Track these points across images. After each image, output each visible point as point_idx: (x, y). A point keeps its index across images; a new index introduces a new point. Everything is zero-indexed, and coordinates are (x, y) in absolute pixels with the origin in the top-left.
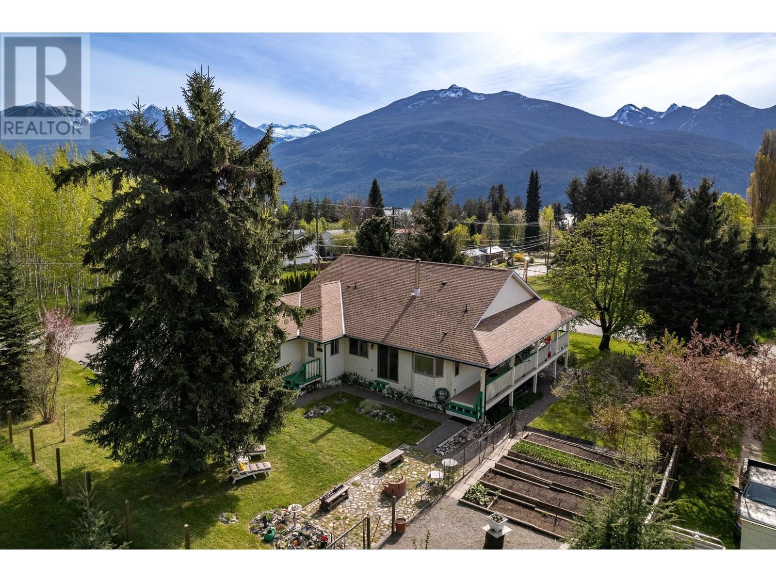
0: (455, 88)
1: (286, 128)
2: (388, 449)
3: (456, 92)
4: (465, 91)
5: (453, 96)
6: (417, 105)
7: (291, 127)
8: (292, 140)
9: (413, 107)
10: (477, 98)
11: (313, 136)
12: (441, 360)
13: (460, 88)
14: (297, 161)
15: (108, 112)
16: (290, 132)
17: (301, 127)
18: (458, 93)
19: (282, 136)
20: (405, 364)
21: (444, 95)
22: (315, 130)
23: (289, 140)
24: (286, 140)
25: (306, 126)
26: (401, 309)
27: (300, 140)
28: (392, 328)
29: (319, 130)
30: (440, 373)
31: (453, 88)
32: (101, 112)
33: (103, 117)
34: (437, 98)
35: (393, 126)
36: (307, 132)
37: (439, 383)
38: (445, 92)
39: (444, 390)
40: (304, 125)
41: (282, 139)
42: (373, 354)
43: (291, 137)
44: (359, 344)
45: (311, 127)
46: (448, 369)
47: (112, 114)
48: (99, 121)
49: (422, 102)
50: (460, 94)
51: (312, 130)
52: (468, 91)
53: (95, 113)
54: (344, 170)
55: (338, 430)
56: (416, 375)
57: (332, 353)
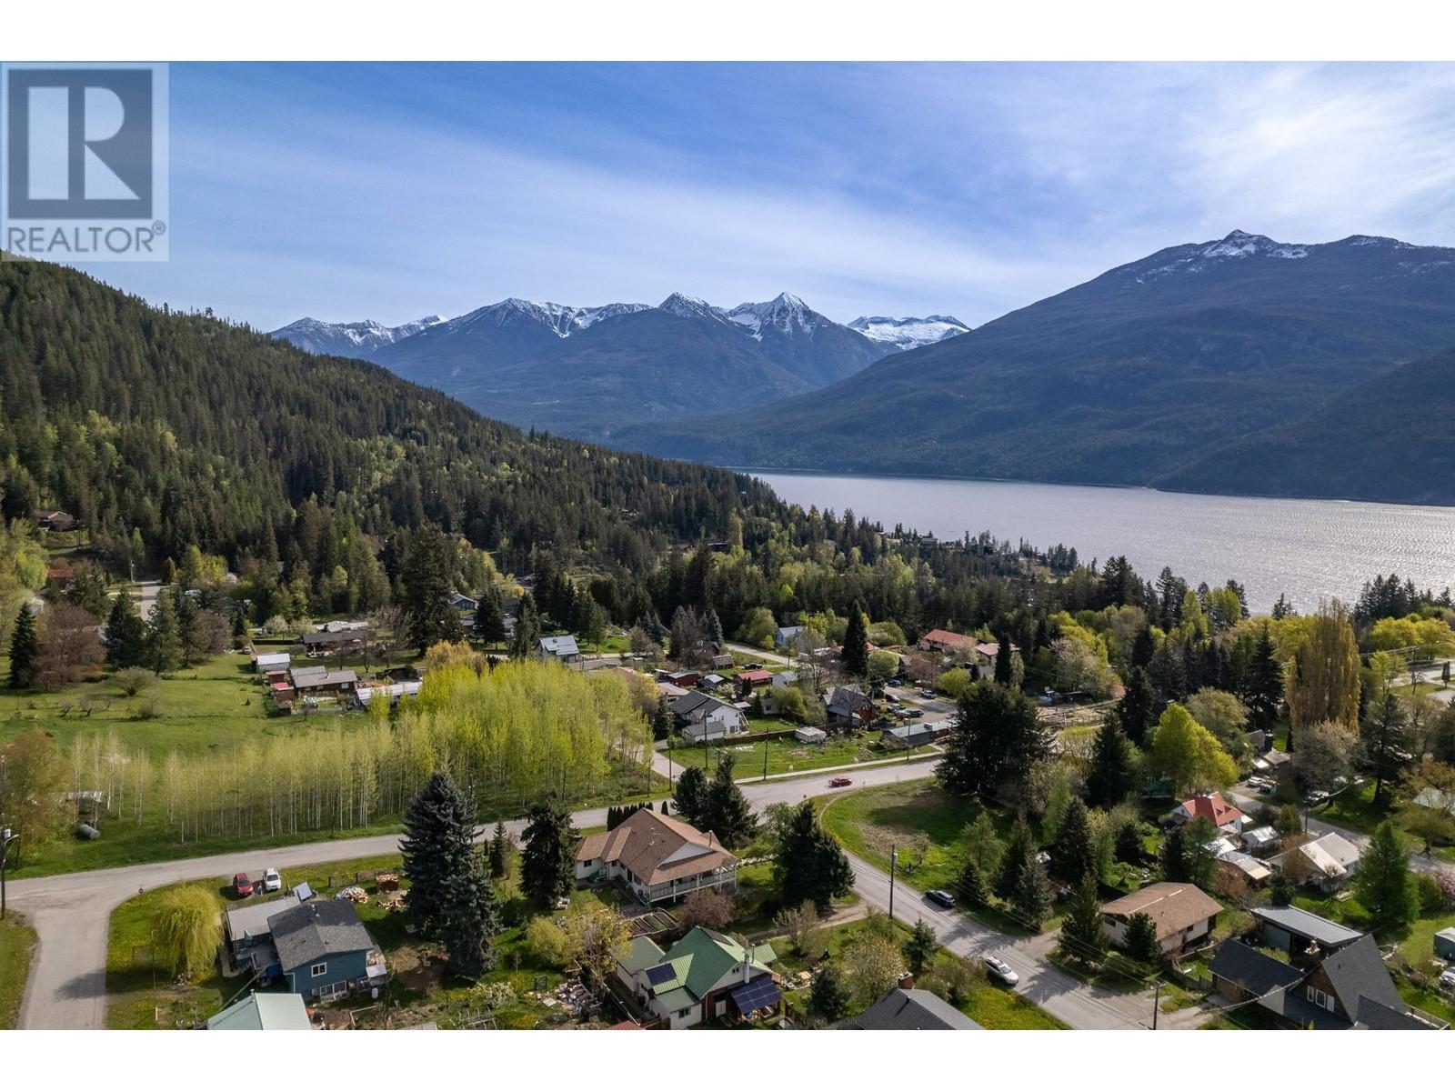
0: (1240, 237)
1: (900, 324)
3: (1240, 246)
4: (1262, 241)
5: (1233, 254)
6: (1154, 275)
7: (909, 321)
8: (913, 346)
9: (1146, 279)
10: (1288, 255)
11: (950, 341)
13: (1251, 237)
14: (912, 390)
15: (607, 308)
16: (907, 331)
17: (928, 321)
18: (1246, 248)
19: (892, 339)
21: (1214, 254)
22: (954, 326)
23: (904, 347)
24: (900, 345)
25: (938, 319)
27: (924, 350)
29: (965, 327)
31: (1235, 238)
32: (598, 309)
33: (601, 316)
34: (1197, 259)
35: (1103, 320)
36: (937, 332)
38: (1216, 248)
40: (933, 317)
41: (892, 344)
43: (909, 341)
45: (947, 321)
47: (614, 311)
48: (595, 323)
49: (1165, 269)
50: (1251, 248)
51: (948, 327)
52: (1270, 240)
53: (590, 311)
54: (1000, 407)
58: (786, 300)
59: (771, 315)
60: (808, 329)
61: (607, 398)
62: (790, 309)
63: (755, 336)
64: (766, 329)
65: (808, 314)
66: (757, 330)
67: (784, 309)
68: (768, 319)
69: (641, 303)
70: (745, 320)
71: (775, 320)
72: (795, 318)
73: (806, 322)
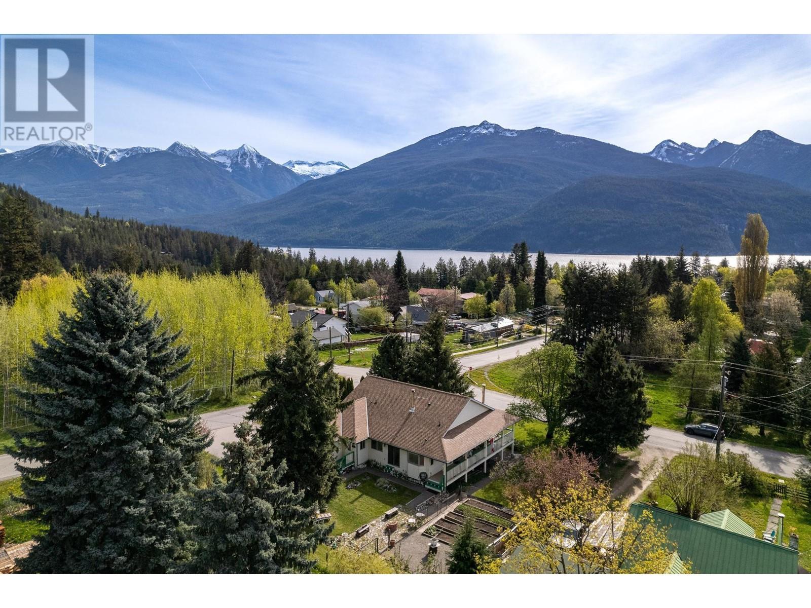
0: (487, 124)
1: (312, 165)
2: (390, 507)
3: (487, 129)
4: (497, 127)
5: (484, 132)
6: (447, 142)
7: (318, 164)
8: (319, 177)
9: (443, 143)
10: (509, 135)
11: (340, 174)
12: (422, 457)
13: (492, 124)
14: (323, 200)
15: (132, 149)
16: (316, 169)
17: (328, 164)
18: (489, 130)
19: (308, 173)
20: (403, 457)
21: (475, 132)
22: (342, 167)
23: (315, 178)
24: (313, 177)
25: (333, 163)
26: (403, 421)
27: (327, 178)
28: (396, 434)
29: (347, 167)
30: (422, 464)
31: (484, 124)
32: (125, 150)
33: (128, 155)
34: (468, 134)
35: (423, 164)
36: (333, 170)
37: (422, 469)
38: (476, 129)
39: (425, 473)
40: (331, 162)
41: (308, 176)
42: (385, 450)
43: (317, 174)
44: (377, 444)
45: (338, 164)
46: (427, 462)
47: (137, 151)
48: (123, 159)
49: (452, 138)
50: (492, 130)
51: (339, 167)
52: (500, 127)
53: (120, 151)
54: (373, 209)
55: (365, 496)
56: (409, 464)
57: (361, 448)
58: (246, 148)
59: (237, 157)
60: (259, 166)
61: (134, 205)
62: (248, 154)
63: (227, 169)
64: (234, 165)
65: (259, 157)
66: (229, 165)
67: (245, 154)
68: (236, 159)
69: (154, 147)
70: (221, 159)
71: (239, 160)
72: (251, 159)
73: (258, 162)
